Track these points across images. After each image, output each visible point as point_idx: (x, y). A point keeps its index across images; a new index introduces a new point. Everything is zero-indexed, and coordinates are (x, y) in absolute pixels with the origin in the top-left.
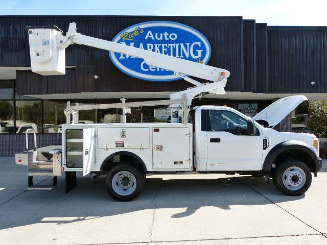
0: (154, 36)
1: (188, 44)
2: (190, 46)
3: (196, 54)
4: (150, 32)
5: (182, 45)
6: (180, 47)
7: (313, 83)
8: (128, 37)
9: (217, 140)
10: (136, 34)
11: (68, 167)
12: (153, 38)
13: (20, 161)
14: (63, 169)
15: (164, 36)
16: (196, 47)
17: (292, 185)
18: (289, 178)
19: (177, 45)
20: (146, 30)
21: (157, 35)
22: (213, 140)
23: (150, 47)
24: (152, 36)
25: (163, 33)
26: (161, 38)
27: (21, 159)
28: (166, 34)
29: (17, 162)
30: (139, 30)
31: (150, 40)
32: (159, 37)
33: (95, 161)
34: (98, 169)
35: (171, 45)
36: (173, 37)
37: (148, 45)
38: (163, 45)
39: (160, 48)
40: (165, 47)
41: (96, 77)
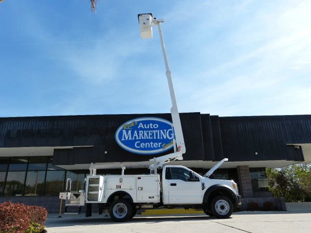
0: (144, 126)
1: (165, 130)
2: (166, 132)
3: (171, 136)
4: (141, 124)
5: (161, 131)
6: (160, 132)
7: (256, 153)
8: (127, 127)
9: (175, 185)
10: (133, 125)
11: (88, 200)
12: (143, 128)
13: (62, 197)
14: (85, 201)
15: (150, 126)
16: (171, 132)
17: (221, 211)
18: (219, 207)
19: (158, 131)
20: (139, 123)
21: (145, 125)
22: (172, 185)
23: (141, 133)
24: (142, 126)
25: (149, 124)
26: (148, 127)
27: (63, 196)
28: (151, 125)
29: (60, 197)
30: (134, 123)
31: (141, 129)
32: (147, 126)
33: (104, 197)
34: (105, 202)
35: (154, 131)
36: (156, 126)
37: (140, 132)
38: (149, 132)
39: (148, 133)
40: (151, 133)
41: (106, 152)
